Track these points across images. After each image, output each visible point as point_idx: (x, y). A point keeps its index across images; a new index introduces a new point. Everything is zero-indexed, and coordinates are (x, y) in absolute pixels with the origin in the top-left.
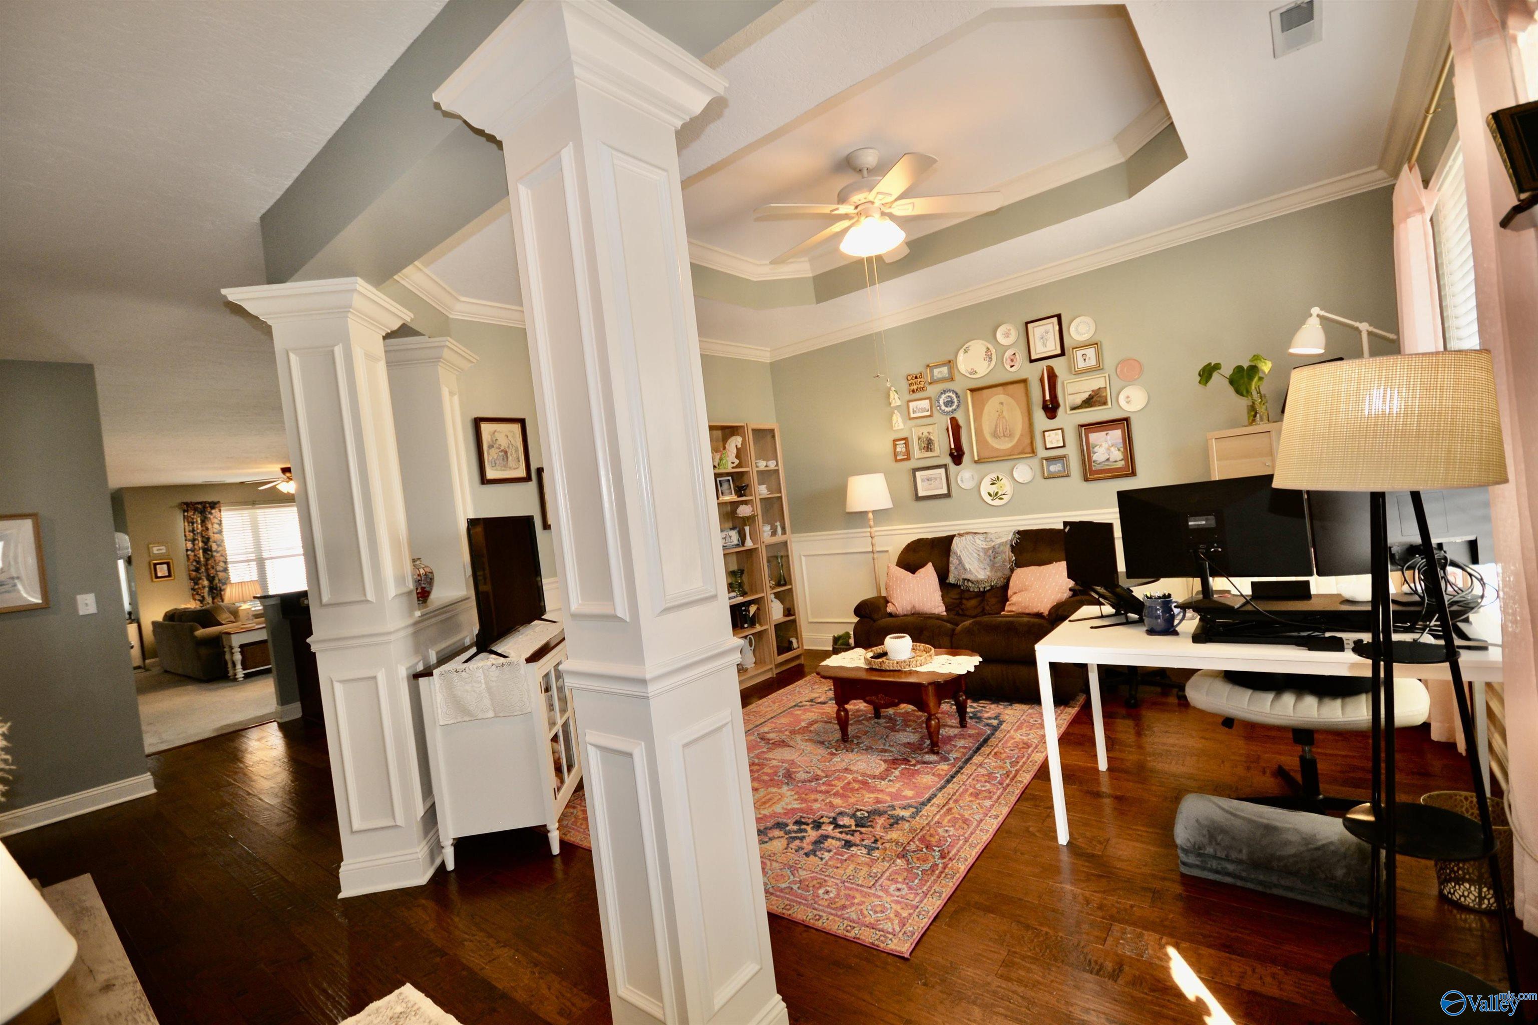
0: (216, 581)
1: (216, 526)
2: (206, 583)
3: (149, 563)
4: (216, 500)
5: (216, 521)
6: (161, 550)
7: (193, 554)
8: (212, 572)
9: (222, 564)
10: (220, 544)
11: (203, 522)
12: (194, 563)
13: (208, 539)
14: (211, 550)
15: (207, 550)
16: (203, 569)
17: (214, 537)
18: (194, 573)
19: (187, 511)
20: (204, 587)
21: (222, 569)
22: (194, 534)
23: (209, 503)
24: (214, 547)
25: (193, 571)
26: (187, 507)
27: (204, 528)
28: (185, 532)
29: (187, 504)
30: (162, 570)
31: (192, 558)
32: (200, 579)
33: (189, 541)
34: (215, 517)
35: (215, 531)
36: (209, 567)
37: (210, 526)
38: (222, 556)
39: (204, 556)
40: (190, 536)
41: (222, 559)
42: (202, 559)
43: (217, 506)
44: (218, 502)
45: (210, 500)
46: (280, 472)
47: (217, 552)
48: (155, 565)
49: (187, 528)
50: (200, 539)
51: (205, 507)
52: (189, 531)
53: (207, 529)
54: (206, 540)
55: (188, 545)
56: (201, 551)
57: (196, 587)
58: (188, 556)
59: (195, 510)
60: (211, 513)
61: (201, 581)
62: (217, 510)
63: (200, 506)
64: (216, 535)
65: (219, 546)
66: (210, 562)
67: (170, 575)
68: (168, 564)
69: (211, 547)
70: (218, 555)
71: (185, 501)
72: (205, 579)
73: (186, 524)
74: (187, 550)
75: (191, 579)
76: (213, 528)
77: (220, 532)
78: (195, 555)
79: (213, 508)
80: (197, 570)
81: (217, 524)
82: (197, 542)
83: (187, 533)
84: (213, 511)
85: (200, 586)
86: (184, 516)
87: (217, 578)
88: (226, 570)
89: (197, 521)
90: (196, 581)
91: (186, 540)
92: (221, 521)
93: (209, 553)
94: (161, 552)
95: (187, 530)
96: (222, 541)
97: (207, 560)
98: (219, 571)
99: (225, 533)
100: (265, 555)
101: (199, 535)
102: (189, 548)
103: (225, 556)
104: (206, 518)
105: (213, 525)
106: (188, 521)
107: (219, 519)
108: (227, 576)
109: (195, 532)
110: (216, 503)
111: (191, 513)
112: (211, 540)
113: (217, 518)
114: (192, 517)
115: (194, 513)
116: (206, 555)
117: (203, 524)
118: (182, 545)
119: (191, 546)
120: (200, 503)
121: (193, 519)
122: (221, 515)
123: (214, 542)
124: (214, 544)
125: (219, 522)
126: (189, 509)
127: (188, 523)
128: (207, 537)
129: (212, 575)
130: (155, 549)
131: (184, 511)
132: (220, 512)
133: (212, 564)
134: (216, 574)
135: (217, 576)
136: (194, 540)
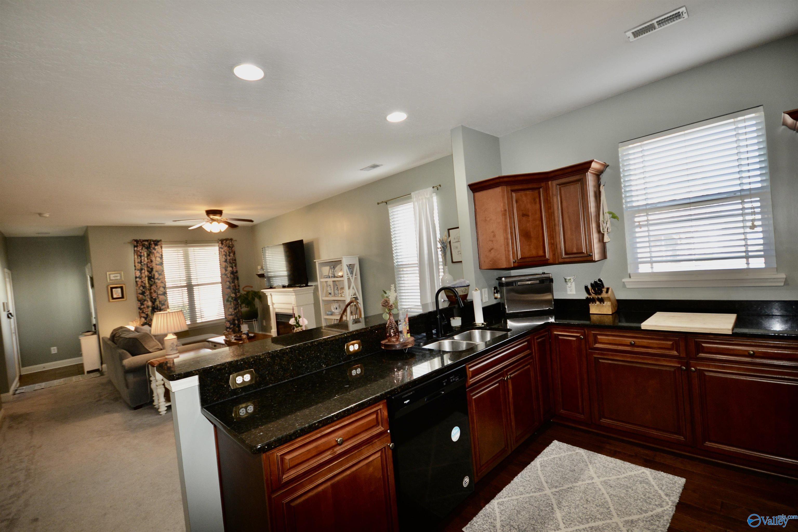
0: (157, 303)
1: (158, 259)
2: (150, 304)
3: (107, 287)
4: (158, 239)
5: (158, 255)
6: (117, 276)
7: (140, 280)
8: (154, 295)
9: (162, 289)
10: (161, 273)
11: (148, 255)
12: (141, 288)
13: (152, 269)
14: (154, 278)
15: (151, 278)
16: (148, 293)
17: (156, 268)
18: (141, 296)
19: (137, 246)
20: (148, 307)
21: (161, 293)
22: (142, 265)
23: (154, 241)
24: (157, 275)
25: (140, 294)
26: (137, 243)
27: (149, 261)
28: (135, 263)
29: (137, 241)
30: (117, 293)
31: (139, 283)
32: (145, 300)
33: (138, 270)
34: (158, 252)
35: (158, 263)
36: (152, 291)
37: (153, 259)
38: (162, 282)
39: (148, 282)
40: (139, 266)
41: (162, 285)
42: (147, 285)
43: (159, 243)
44: (161, 240)
45: (154, 239)
47: (159, 279)
48: (112, 288)
49: (136, 260)
50: (146, 269)
51: (150, 244)
52: (138, 263)
53: (152, 261)
54: (151, 270)
55: (137, 273)
56: (147, 278)
57: (142, 307)
58: (136, 282)
59: (143, 245)
60: (154, 249)
61: (146, 302)
62: (159, 247)
63: (146, 243)
64: (158, 266)
65: (160, 274)
66: (153, 287)
67: (123, 297)
68: (122, 288)
69: (154, 275)
70: (159, 282)
71: (135, 239)
72: (149, 301)
73: (136, 257)
74: (136, 278)
75: (139, 300)
76: (157, 261)
77: (162, 264)
78: (142, 282)
79: (156, 245)
80: (143, 293)
81: (159, 257)
82: (143, 271)
83: (136, 264)
84: (156, 247)
85: (145, 306)
86: (134, 250)
87: (157, 300)
88: (165, 294)
89: (144, 255)
90: (142, 302)
91: (135, 270)
92: (162, 255)
93: (152, 280)
94: (116, 278)
95: (136, 262)
96: (163, 271)
97: (151, 286)
98: (160, 295)
99: (165, 265)
100: (194, 283)
101: (145, 266)
102: (137, 276)
103: (164, 283)
104: (150, 252)
105: (156, 258)
106: (137, 254)
107: (161, 253)
108: (165, 298)
109: (142, 264)
110: (158, 241)
111: (139, 248)
112: (154, 270)
113: (159, 253)
114: (140, 251)
115: (142, 248)
116: (150, 282)
117: (149, 257)
118: (133, 273)
119: (139, 274)
120: (147, 241)
121: (141, 253)
122: (162, 251)
123: (157, 271)
124: (157, 273)
125: (160, 256)
126: (138, 245)
127: (138, 256)
128: (151, 267)
129: (154, 298)
130: (112, 276)
131: (135, 247)
132: (162, 248)
133: (155, 289)
134: (158, 297)
135: (158, 298)
136: (142, 269)
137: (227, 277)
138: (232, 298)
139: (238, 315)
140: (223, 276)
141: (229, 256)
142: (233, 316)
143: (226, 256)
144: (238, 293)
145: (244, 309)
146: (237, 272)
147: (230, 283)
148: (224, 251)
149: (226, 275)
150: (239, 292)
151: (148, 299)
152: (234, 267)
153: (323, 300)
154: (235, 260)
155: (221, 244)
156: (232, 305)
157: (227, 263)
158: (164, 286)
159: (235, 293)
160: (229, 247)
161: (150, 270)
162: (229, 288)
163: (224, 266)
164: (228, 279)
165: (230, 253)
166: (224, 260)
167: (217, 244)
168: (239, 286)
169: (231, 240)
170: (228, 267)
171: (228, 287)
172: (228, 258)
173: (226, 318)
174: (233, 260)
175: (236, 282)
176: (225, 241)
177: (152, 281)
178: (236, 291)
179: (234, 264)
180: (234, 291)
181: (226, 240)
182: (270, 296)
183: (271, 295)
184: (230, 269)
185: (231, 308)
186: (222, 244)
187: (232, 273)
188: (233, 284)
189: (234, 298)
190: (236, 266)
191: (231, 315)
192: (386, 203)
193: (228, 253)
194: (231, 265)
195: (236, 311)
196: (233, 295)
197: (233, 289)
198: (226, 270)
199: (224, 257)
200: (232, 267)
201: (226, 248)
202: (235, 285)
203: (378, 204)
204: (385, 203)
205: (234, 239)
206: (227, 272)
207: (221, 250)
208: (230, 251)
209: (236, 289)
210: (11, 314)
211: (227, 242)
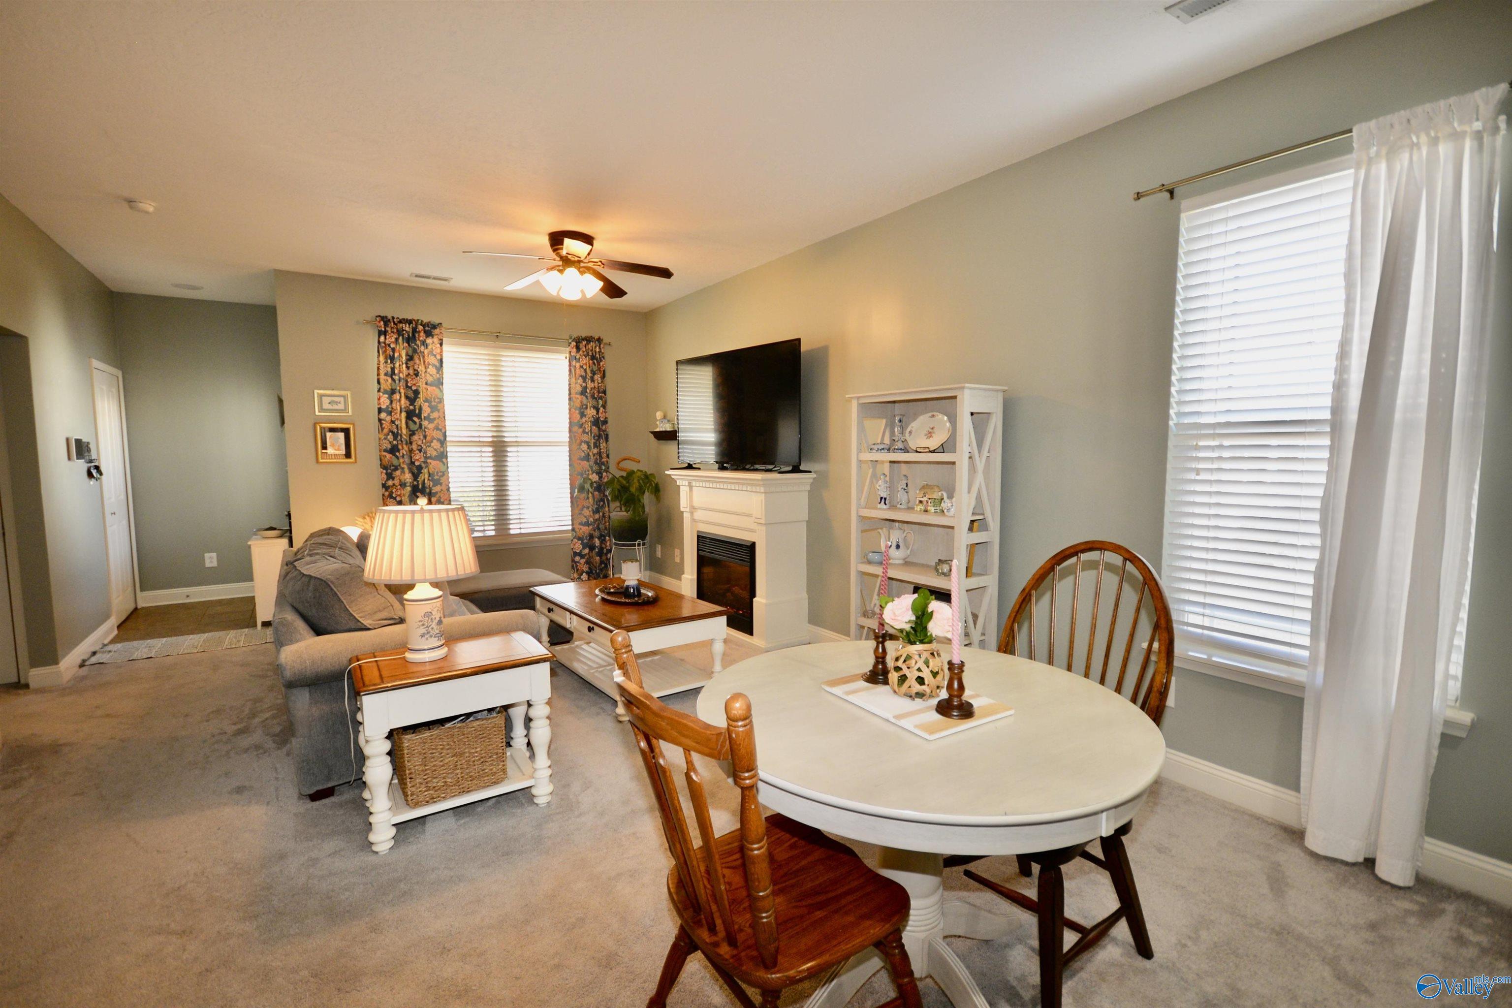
0: (424, 476)
1: (432, 370)
2: (408, 477)
3: (315, 425)
4: (435, 320)
5: (432, 360)
6: (336, 403)
7: (388, 418)
8: (418, 457)
9: (436, 444)
10: (437, 404)
11: (410, 358)
12: (390, 437)
13: (416, 393)
14: (419, 416)
15: (413, 414)
16: (404, 449)
17: (426, 391)
18: (388, 456)
19: (385, 333)
20: (403, 485)
21: (434, 453)
22: (393, 380)
23: (424, 325)
24: (426, 410)
25: (385, 451)
26: (387, 323)
27: (411, 371)
28: (378, 375)
29: (385, 320)
30: (336, 443)
31: (386, 425)
32: (396, 469)
33: (385, 392)
34: (431, 353)
35: (430, 379)
36: (414, 447)
37: (421, 369)
38: (437, 428)
39: (407, 424)
40: (387, 383)
41: (438, 434)
42: (404, 431)
43: (437, 331)
44: (440, 325)
45: (425, 321)
46: (545, 241)
47: (431, 421)
48: (324, 431)
49: (382, 366)
50: (402, 391)
51: (415, 330)
52: (386, 374)
53: (417, 374)
54: (413, 396)
55: (382, 400)
56: (404, 415)
57: (390, 483)
58: (380, 420)
59: (400, 332)
60: (424, 343)
61: (398, 473)
62: (436, 340)
63: (407, 328)
64: (429, 387)
65: (433, 408)
66: (415, 438)
67: (347, 455)
68: (346, 432)
69: (420, 409)
70: (431, 426)
71: (383, 313)
72: (406, 470)
73: (382, 359)
74: (380, 410)
75: (384, 467)
76: (428, 373)
77: (439, 383)
78: (393, 422)
79: (429, 334)
80: (393, 450)
81: (434, 365)
82: (396, 396)
83: (382, 377)
84: (429, 341)
85: (396, 482)
86: (379, 342)
87: (425, 471)
88: (442, 456)
89: (400, 355)
90: (389, 471)
91: (379, 391)
92: (441, 361)
93: (415, 419)
94: (335, 407)
95: (382, 372)
96: (441, 401)
97: (412, 433)
98: (430, 458)
99: (445, 387)
100: (509, 437)
101: (402, 383)
102: (383, 407)
103: (443, 431)
104: (415, 351)
105: (426, 367)
106: (385, 352)
107: (439, 357)
108: (443, 468)
109: (396, 378)
110: (434, 327)
111: (391, 339)
112: (421, 395)
113: (435, 356)
114: (392, 346)
115: (397, 339)
116: (410, 423)
117: (410, 364)
118: (374, 398)
119: (388, 402)
120: (410, 322)
121: (393, 350)
122: (442, 351)
123: (426, 401)
124: (427, 404)
125: (438, 365)
126: (388, 329)
127: (386, 358)
128: (414, 388)
129: (417, 463)
130: (326, 400)
131: (380, 333)
132: (441, 344)
133: (420, 443)
134: (425, 462)
135: (427, 466)
136: (393, 392)
137: (584, 432)
138: (592, 484)
139: (601, 526)
140: (576, 429)
141: (593, 380)
142: (591, 527)
143: (584, 379)
144: (604, 474)
145: (618, 514)
146: (605, 422)
147: (589, 447)
148: (581, 367)
149: (581, 426)
150: (607, 471)
151: (405, 467)
152: (601, 409)
153: (863, 518)
154: (604, 392)
155: (575, 350)
156: (591, 500)
157: (587, 397)
158: (442, 438)
159: (599, 473)
160: (593, 358)
161: (411, 394)
162: (587, 458)
163: (578, 404)
164: (585, 438)
165: (593, 373)
166: (579, 389)
167: (568, 349)
168: (608, 456)
169: (599, 340)
170: (587, 408)
171: (583, 455)
172: (590, 385)
173: (573, 530)
174: (599, 392)
175: (603, 445)
176: (584, 343)
177: (415, 423)
178: (600, 468)
179: (601, 402)
180: (595, 468)
181: (589, 340)
182: (687, 489)
183: (690, 486)
184: (591, 412)
185: (588, 508)
186: (578, 348)
187: (596, 422)
188: (595, 451)
189: (595, 485)
190: (604, 406)
191: (587, 524)
192: (1171, 192)
193: (588, 371)
194: (594, 403)
195: (597, 516)
196: (595, 477)
197: (596, 463)
198: (582, 415)
199: (580, 381)
200: (598, 410)
201: (585, 361)
202: (600, 454)
203: (1139, 196)
204: (1168, 195)
205: (606, 340)
206: (584, 420)
207: (574, 363)
208: (595, 368)
209: (603, 463)
210: (97, 468)
211: (589, 346)
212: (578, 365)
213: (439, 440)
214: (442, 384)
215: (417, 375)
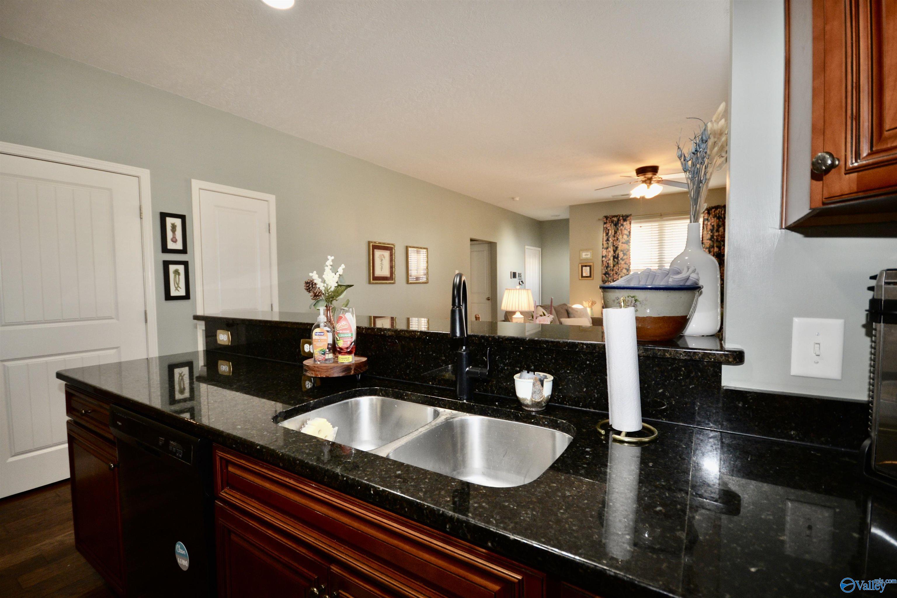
1: (625, 237)
3: (580, 264)
4: (629, 213)
5: (626, 232)
6: (587, 255)
7: (605, 260)
9: (624, 271)
10: (626, 252)
11: (616, 233)
12: (606, 268)
13: (617, 248)
15: (616, 257)
16: (611, 274)
17: (621, 246)
18: (605, 276)
19: (605, 223)
21: (624, 275)
23: (623, 216)
24: (621, 255)
25: (604, 274)
26: (607, 218)
27: (616, 238)
28: (603, 241)
29: (606, 217)
30: (586, 271)
31: (604, 263)
32: (606, 282)
33: (605, 248)
34: (625, 229)
35: (624, 241)
36: (614, 272)
37: (620, 237)
38: (625, 263)
40: (605, 244)
41: (625, 266)
42: (611, 265)
43: (629, 218)
44: (631, 215)
45: (624, 214)
47: (624, 260)
48: (582, 266)
49: (604, 237)
50: (612, 247)
51: (619, 220)
52: (605, 241)
54: (616, 249)
55: (604, 252)
56: (611, 258)
58: (603, 261)
59: (612, 222)
60: (622, 225)
62: (628, 222)
63: (615, 219)
64: (623, 245)
65: (624, 254)
66: (615, 268)
67: (590, 276)
68: (590, 266)
69: (618, 255)
70: (623, 262)
71: (606, 215)
73: (604, 234)
74: (603, 257)
75: (603, 281)
76: (623, 238)
77: (628, 242)
78: (607, 261)
79: (625, 220)
81: (626, 234)
82: (609, 250)
84: (625, 223)
86: (604, 228)
89: (612, 232)
91: (602, 248)
92: (630, 232)
93: (616, 259)
94: (587, 257)
96: (629, 250)
97: (614, 266)
99: (631, 244)
101: (612, 244)
102: (604, 255)
103: (629, 264)
104: (618, 229)
105: (622, 236)
106: (606, 231)
107: (629, 230)
109: (609, 242)
110: (627, 216)
111: (608, 225)
112: (619, 248)
113: (627, 230)
114: (609, 228)
115: (611, 225)
116: (614, 261)
117: (616, 235)
118: (600, 252)
119: (606, 253)
120: (616, 216)
121: (609, 230)
122: (630, 227)
123: (621, 251)
124: (622, 252)
125: (628, 234)
126: (608, 221)
127: (606, 234)
128: (616, 246)
130: (583, 254)
132: (630, 224)
133: (617, 270)
136: (607, 248)
141: (717, 231)
143: (712, 231)
148: (711, 224)
154: (724, 237)
155: (706, 215)
157: (712, 241)
158: (628, 268)
160: (719, 218)
163: (708, 246)
165: (719, 227)
166: (709, 236)
167: (703, 216)
169: (724, 207)
170: (712, 247)
172: (716, 234)
176: (713, 210)
177: (616, 261)
181: (715, 208)
184: (714, 250)
186: (708, 214)
193: (715, 226)
194: (717, 244)
199: (709, 232)
201: (714, 220)
207: (706, 222)
210: (522, 281)
211: (717, 211)
212: (709, 223)
213: (626, 269)
214: (630, 242)
215: (617, 240)
